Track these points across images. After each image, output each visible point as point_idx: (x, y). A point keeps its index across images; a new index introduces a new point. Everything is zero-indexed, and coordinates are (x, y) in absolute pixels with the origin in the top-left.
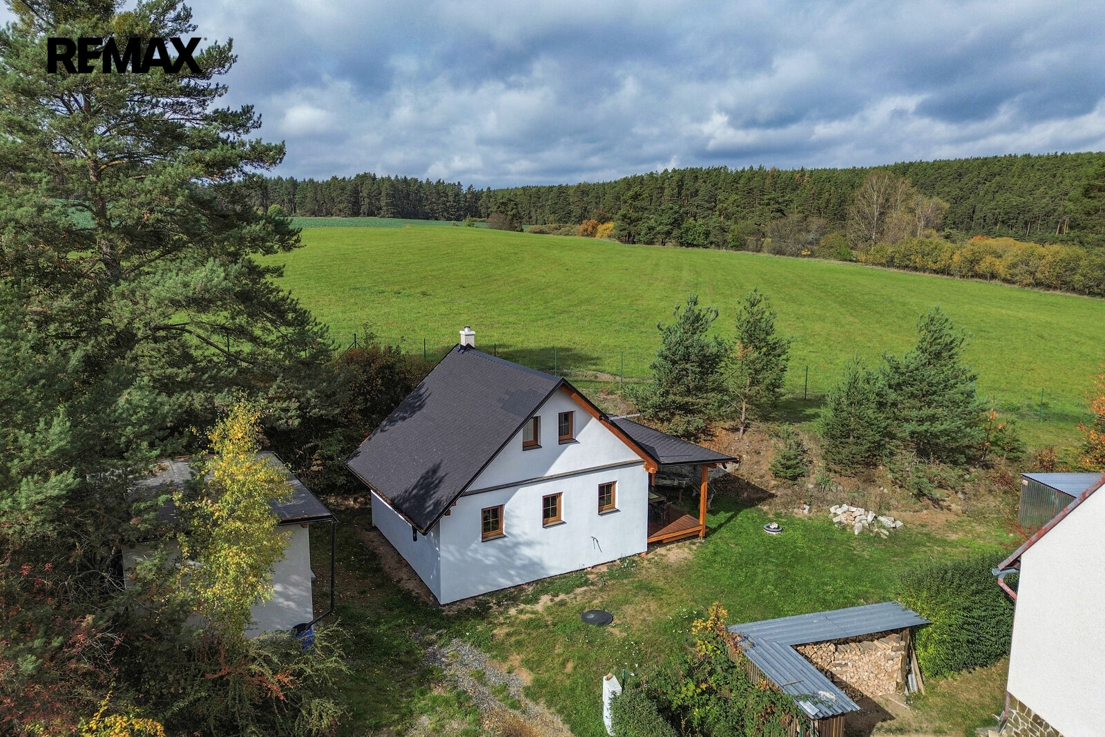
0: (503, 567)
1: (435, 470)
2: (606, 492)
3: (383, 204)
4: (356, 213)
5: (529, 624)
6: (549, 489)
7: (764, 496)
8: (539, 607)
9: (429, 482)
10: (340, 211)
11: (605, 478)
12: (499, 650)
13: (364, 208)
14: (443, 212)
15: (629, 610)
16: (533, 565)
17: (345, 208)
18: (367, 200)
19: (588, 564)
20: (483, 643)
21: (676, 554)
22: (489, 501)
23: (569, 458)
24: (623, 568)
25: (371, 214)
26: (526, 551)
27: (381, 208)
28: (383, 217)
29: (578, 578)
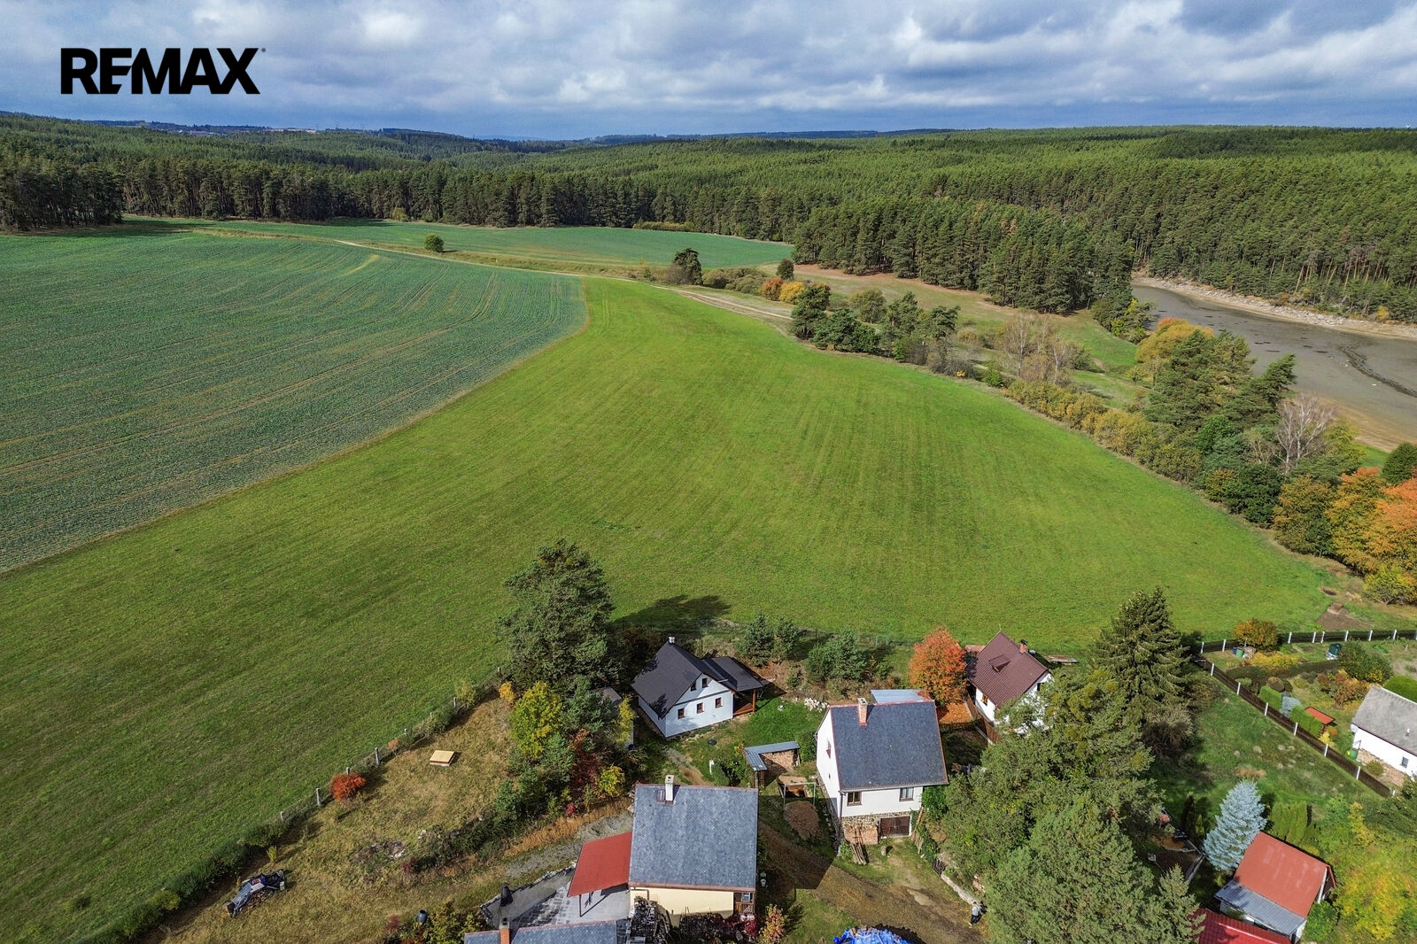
0: (683, 726)
1: (663, 696)
2: (718, 702)
3: (543, 210)
4: (513, 222)
5: (691, 744)
6: (699, 702)
7: (782, 693)
8: (695, 738)
9: (662, 700)
10: (495, 219)
11: (717, 697)
12: (683, 752)
13: (522, 217)
14: (611, 217)
15: (722, 740)
16: (694, 725)
17: (501, 217)
18: (525, 208)
19: (712, 724)
20: (679, 749)
21: (743, 719)
22: (680, 707)
23: (706, 692)
24: (723, 725)
25: (530, 222)
26: (691, 721)
27: (540, 216)
28: (544, 226)
29: (708, 728)
